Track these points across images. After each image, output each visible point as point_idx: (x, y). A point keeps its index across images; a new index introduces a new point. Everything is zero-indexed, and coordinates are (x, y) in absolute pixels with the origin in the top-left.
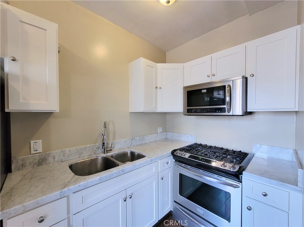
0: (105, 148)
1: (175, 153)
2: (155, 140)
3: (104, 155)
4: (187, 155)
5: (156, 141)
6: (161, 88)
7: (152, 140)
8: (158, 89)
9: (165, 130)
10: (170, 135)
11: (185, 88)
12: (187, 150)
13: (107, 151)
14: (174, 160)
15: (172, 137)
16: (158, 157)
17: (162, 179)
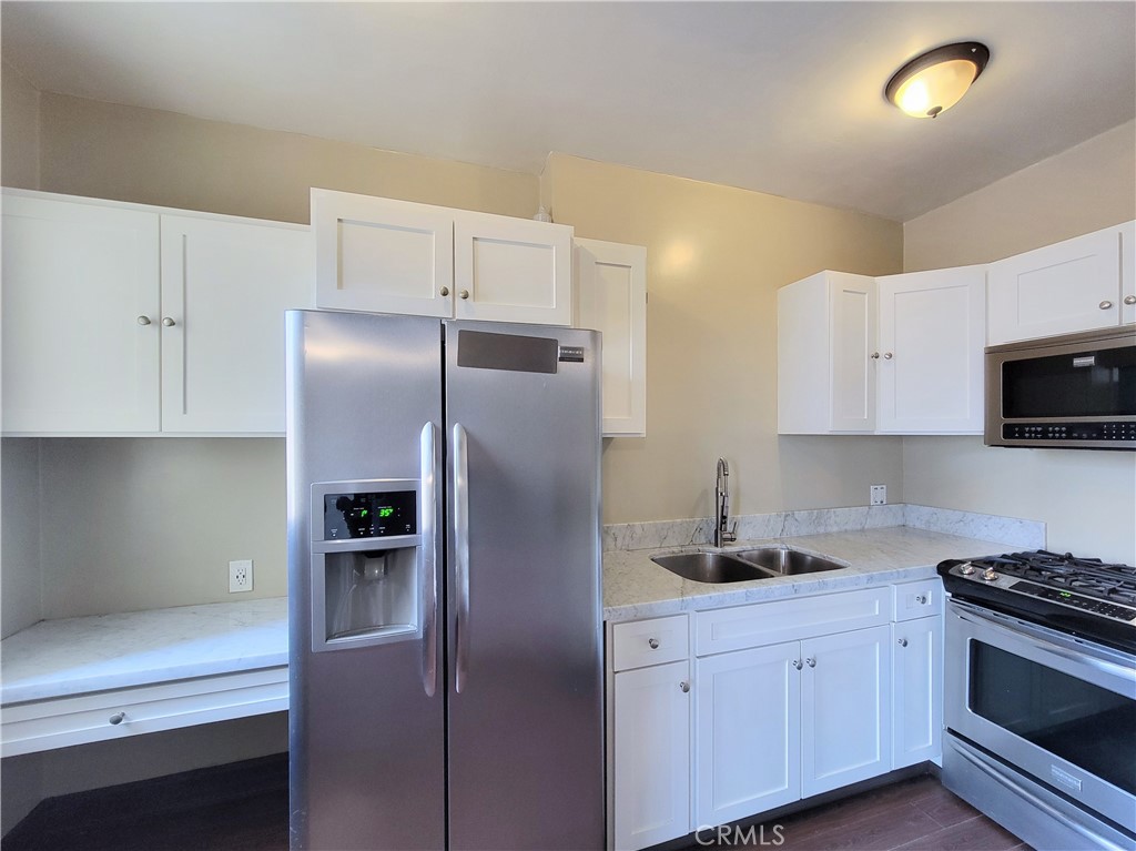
0: (722, 528)
1: (952, 571)
2: (859, 527)
3: (719, 550)
4: (1006, 582)
5: (863, 530)
6: (891, 356)
7: (848, 527)
8: (881, 361)
9: (897, 497)
10: (918, 516)
11: (992, 352)
12: (1003, 565)
13: (726, 539)
14: (950, 595)
15: (928, 522)
16: (892, 574)
17: (905, 644)
